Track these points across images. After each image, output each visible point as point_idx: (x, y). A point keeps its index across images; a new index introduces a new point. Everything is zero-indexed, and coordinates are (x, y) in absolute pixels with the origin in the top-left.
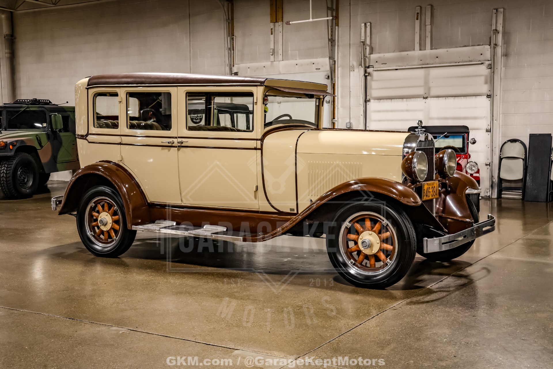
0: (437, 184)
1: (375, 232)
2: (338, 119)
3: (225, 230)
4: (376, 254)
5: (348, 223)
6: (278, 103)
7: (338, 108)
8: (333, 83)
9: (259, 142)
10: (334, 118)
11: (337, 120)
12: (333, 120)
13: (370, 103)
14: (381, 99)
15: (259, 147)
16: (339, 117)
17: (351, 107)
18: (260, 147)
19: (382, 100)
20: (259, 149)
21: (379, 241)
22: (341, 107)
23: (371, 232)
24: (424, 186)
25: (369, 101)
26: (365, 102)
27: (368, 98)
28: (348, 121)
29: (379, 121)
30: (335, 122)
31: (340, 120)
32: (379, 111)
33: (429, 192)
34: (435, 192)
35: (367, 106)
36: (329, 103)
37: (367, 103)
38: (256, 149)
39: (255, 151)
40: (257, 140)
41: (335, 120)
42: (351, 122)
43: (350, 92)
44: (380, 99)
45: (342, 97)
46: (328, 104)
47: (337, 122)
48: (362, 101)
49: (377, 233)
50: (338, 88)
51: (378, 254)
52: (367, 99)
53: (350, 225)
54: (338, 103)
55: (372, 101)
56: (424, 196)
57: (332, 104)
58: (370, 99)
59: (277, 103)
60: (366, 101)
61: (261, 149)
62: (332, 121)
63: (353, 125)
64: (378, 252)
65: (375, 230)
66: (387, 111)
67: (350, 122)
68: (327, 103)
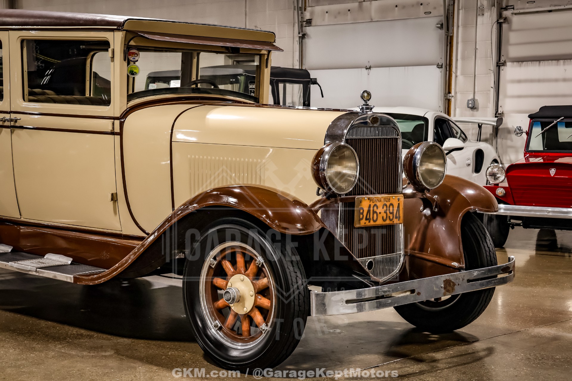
0: (399, 200)
1: (248, 276)
2: (456, 93)
3: (70, 262)
4: (249, 314)
5: (212, 260)
6: (367, 69)
7: (456, 76)
8: (450, 35)
9: (117, 122)
10: (450, 92)
11: (454, 95)
12: (448, 94)
13: (505, 67)
14: (522, 61)
15: (117, 130)
16: (457, 91)
17: (476, 74)
18: (119, 131)
19: (525, 62)
20: (116, 134)
21: (252, 292)
22: (462, 75)
23: (242, 277)
24: (361, 202)
25: (504, 64)
26: (497, 66)
27: (503, 59)
28: (471, 97)
29: (519, 97)
30: (450, 98)
31: (459, 96)
32: (519, 81)
33: (374, 212)
34: (392, 213)
35: (502, 72)
36: (442, 67)
37: (502, 68)
38: (113, 133)
39: (112, 137)
40: (115, 118)
41: (450, 95)
42: (476, 98)
43: (476, 49)
44: (520, 60)
45: (463, 58)
46: (441, 69)
47: (455, 98)
48: (492, 65)
49: (251, 277)
50: (457, 43)
51: (252, 315)
52: (502, 61)
53: (215, 263)
54: (456, 68)
55: (509, 64)
56: (360, 220)
57: (448, 69)
58: (505, 62)
59: (365, 69)
60: (500, 64)
61: (121, 134)
62: (445, 96)
63: (478, 103)
64: (252, 310)
65: (249, 273)
66: (532, 81)
67: (474, 100)
68: (438, 67)
